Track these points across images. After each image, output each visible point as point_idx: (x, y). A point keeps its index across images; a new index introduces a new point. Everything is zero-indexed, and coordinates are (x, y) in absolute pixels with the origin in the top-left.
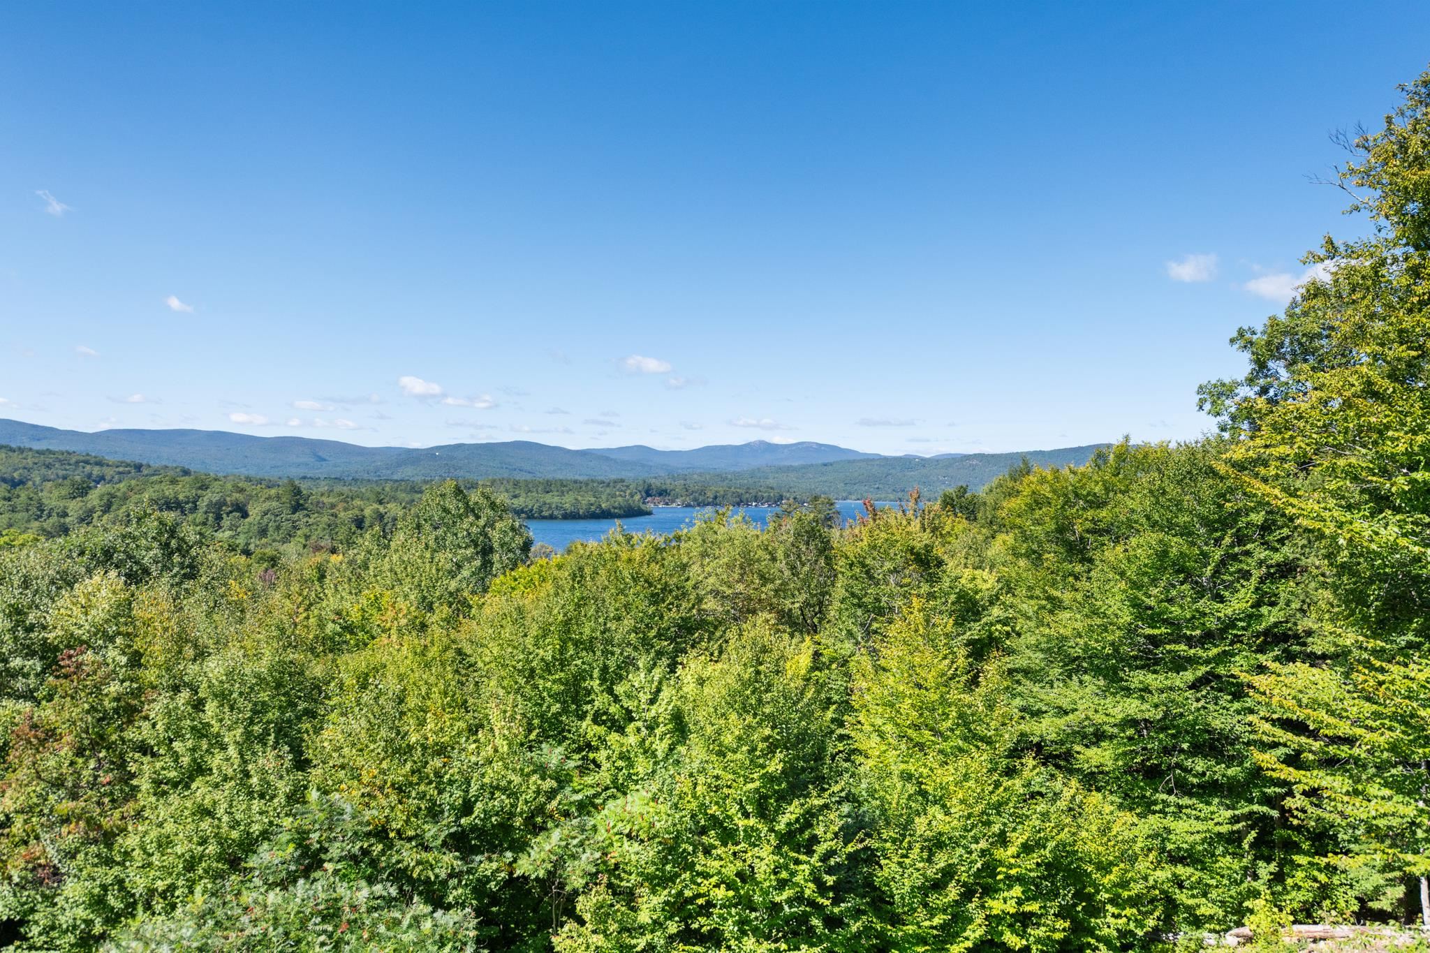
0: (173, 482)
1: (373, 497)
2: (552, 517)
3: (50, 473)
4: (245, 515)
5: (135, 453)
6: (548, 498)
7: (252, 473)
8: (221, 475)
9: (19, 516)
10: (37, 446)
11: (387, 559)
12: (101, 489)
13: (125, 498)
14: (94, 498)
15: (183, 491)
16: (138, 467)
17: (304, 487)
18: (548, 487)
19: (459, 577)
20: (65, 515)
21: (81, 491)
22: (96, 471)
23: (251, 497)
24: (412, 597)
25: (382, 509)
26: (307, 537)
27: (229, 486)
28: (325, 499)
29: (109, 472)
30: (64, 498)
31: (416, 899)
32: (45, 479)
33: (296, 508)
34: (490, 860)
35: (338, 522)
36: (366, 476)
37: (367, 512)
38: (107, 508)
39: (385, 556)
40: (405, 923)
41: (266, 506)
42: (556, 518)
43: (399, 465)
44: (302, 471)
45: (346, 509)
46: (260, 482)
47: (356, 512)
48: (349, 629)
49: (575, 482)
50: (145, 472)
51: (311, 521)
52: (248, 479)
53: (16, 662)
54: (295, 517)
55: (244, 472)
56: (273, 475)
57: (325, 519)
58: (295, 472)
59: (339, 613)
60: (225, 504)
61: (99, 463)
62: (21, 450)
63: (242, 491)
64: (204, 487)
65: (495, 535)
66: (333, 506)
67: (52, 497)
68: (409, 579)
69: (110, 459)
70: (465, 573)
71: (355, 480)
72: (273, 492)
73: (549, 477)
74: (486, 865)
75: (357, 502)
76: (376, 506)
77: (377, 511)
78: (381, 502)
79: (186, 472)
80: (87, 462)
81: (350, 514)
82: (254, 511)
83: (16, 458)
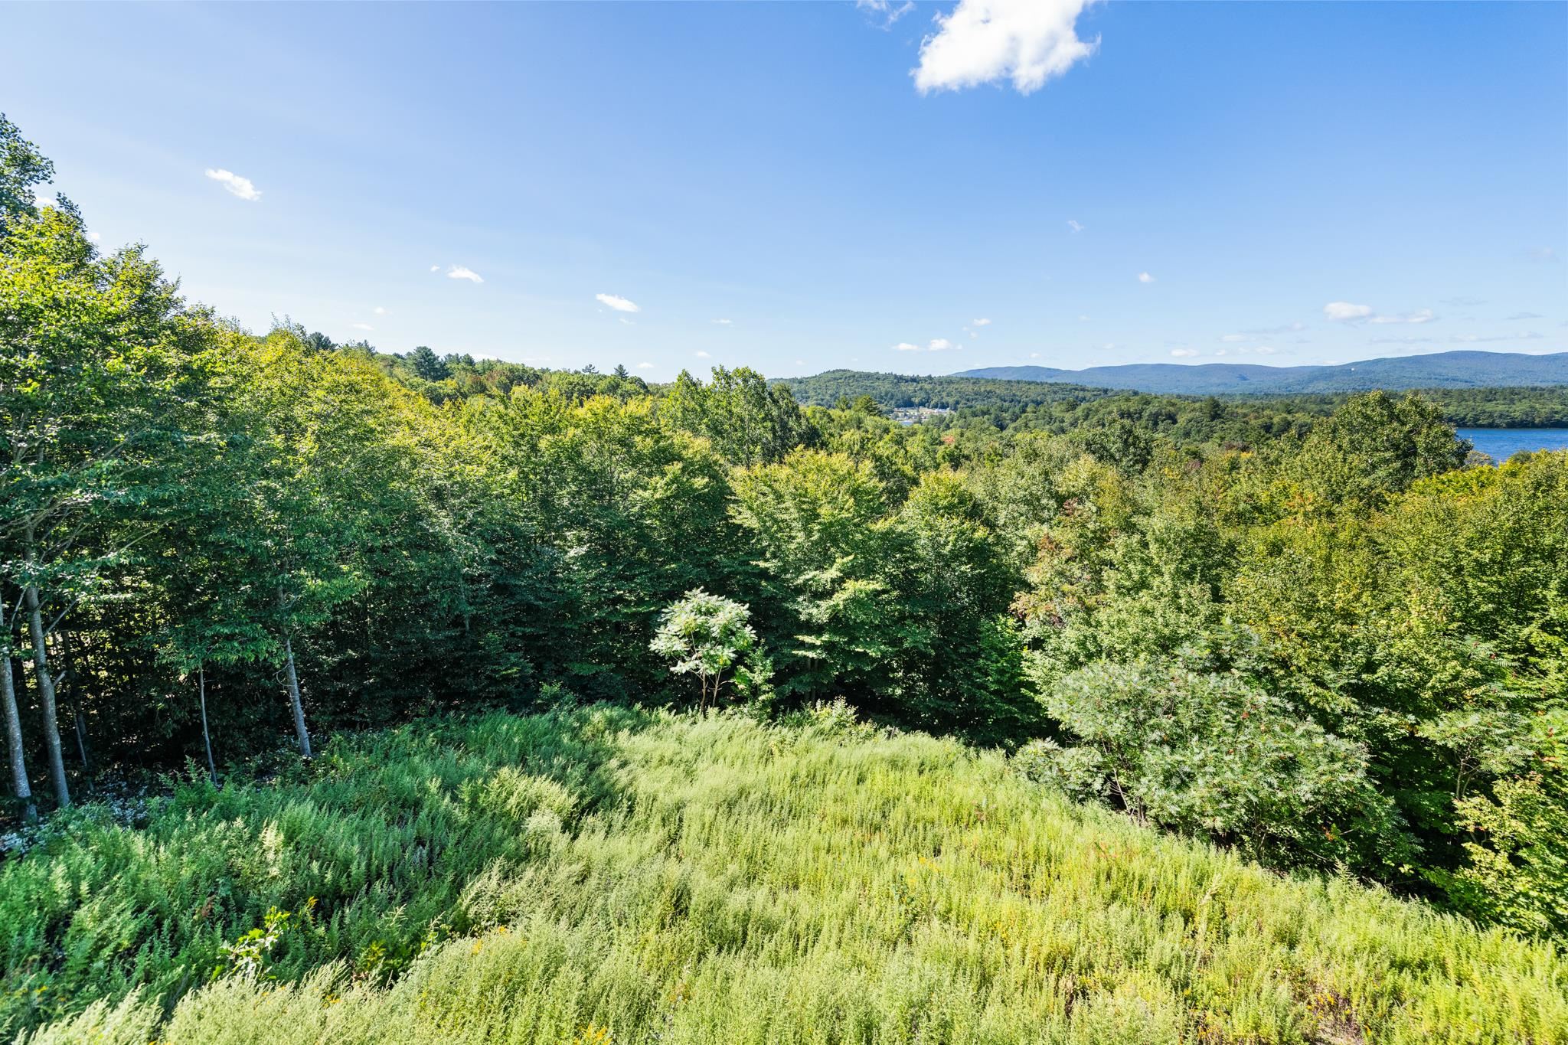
0: (1127, 400)
1: (1281, 407)
2: (1491, 426)
3: (1057, 397)
4: (1175, 422)
5: (1104, 382)
6: (1490, 407)
7: (1182, 392)
8: (1159, 394)
9: (1040, 421)
10: (1050, 381)
11: (1299, 457)
12: (1083, 405)
13: (1097, 411)
14: (1079, 411)
15: (1133, 406)
16: (1106, 391)
17: (1221, 401)
18: (1491, 395)
19: (1373, 476)
20: (1063, 421)
21: (1073, 407)
22: (1081, 394)
23: (1180, 409)
24: (1321, 490)
25: (1290, 418)
26: (1222, 439)
27: (1165, 402)
28: (1239, 411)
29: (1088, 395)
30: (1062, 411)
31: (1310, 718)
32: (1053, 401)
33: (1215, 416)
34: (1390, 714)
35: (1249, 427)
36: (1277, 391)
37: (1276, 420)
38: (1086, 418)
39: (1297, 455)
40: (1299, 732)
41: (1190, 416)
42: (1498, 426)
43: (1311, 381)
44: (1221, 390)
45: (1256, 418)
46: (1187, 398)
47: (1266, 420)
48: (1258, 509)
49: (1534, 389)
50: (1110, 394)
51: (1225, 427)
52: (1179, 397)
53: (1044, 501)
54: (1214, 423)
55: (1176, 392)
56: (1199, 393)
57: (1238, 425)
58: (1215, 391)
59: (1250, 496)
60: (1161, 414)
61: (1083, 390)
62: (1042, 384)
63: (1173, 405)
64: (1148, 403)
65: (1420, 440)
66: (1245, 415)
67: (1057, 411)
68: (1319, 475)
69: (1089, 387)
70: (1381, 473)
71: (1267, 395)
72: (1197, 405)
73: (1496, 385)
74: (1384, 718)
75: (1267, 412)
76: (1284, 415)
77: (1285, 419)
78: (1289, 412)
79: (1136, 393)
80: (1076, 389)
81: (1260, 421)
82: (1182, 420)
83: (1039, 389)
